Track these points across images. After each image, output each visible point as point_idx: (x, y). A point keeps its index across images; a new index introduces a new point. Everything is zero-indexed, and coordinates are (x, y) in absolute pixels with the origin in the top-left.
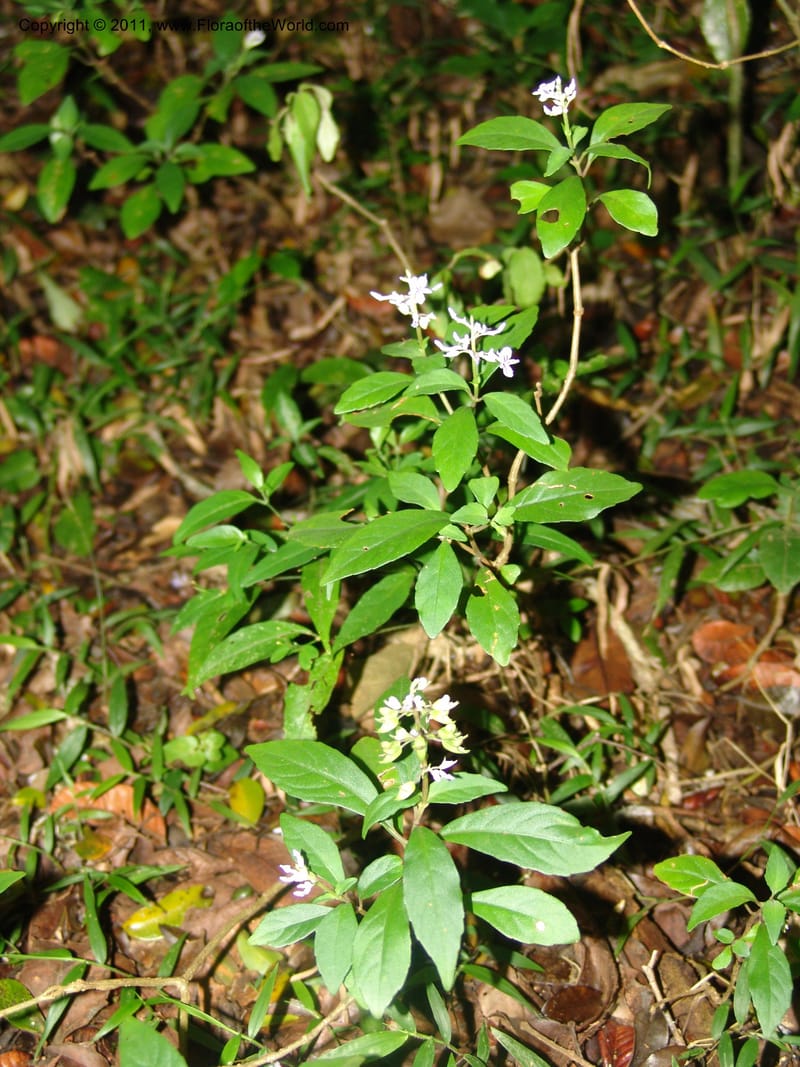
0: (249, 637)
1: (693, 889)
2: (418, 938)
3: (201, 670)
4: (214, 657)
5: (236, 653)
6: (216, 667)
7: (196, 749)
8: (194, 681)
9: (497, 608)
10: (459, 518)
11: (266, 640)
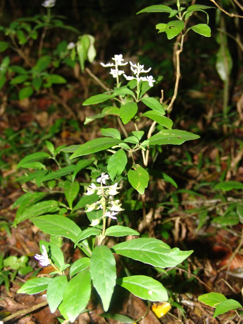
0: (41, 206)
1: (215, 305)
2: (95, 286)
3: (21, 217)
4: (26, 213)
5: (35, 211)
6: (26, 216)
7: (16, 262)
8: (17, 221)
9: (140, 174)
10: (127, 140)
11: (48, 207)
